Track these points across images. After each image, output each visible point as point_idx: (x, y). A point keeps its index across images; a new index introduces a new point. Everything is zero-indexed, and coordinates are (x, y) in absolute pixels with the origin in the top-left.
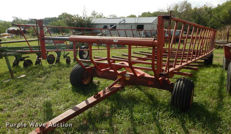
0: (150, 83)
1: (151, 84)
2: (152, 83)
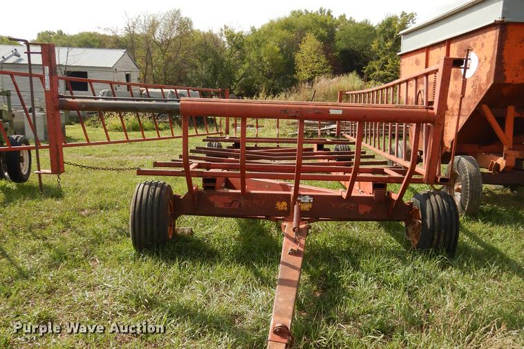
0: (363, 209)
1: (366, 212)
2: (369, 209)
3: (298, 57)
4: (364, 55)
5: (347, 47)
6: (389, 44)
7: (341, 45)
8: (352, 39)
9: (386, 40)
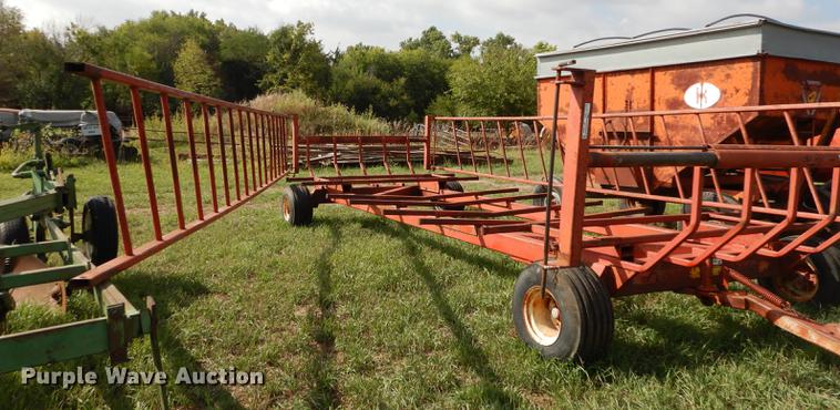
0: (763, 266)
3: (177, 67)
4: (255, 68)
5: (235, 57)
6: (286, 56)
7: (227, 54)
8: (241, 48)
9: (282, 50)
